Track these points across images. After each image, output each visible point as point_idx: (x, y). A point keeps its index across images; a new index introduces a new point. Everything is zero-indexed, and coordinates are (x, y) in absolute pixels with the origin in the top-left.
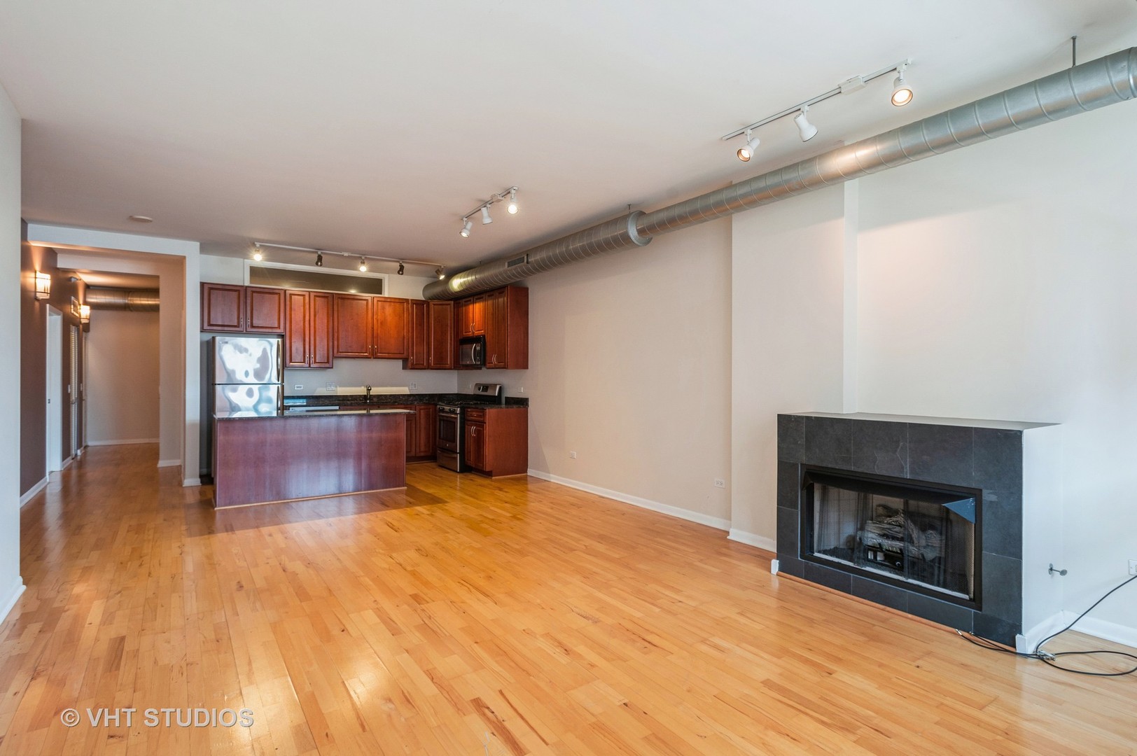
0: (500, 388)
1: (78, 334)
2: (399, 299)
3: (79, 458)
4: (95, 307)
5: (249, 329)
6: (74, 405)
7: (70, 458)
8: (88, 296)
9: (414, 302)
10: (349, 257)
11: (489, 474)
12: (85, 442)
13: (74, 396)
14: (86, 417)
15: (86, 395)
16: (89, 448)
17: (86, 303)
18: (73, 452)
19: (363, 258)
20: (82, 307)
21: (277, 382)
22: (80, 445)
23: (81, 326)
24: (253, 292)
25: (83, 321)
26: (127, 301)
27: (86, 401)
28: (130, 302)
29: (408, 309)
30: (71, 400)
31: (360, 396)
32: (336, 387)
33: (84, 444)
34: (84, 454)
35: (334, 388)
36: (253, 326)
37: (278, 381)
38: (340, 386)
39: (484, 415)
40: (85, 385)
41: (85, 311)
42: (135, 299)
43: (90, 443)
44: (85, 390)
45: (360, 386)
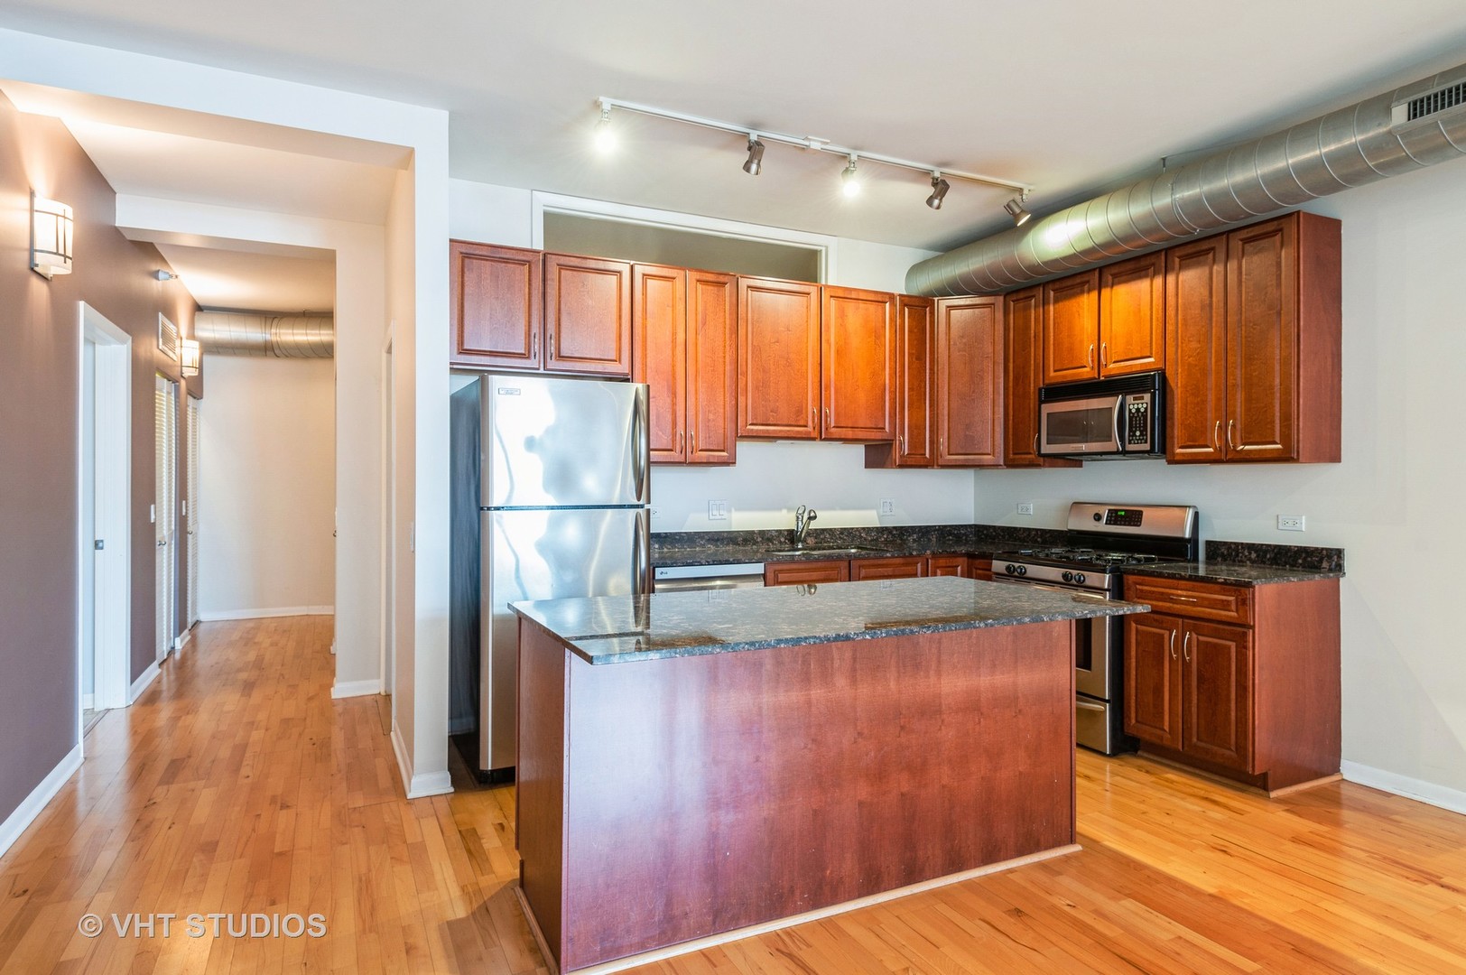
0: (1196, 515)
1: (177, 397)
2: (876, 293)
3: (178, 656)
4: (211, 348)
5: (553, 364)
6: (165, 547)
7: (156, 664)
8: (197, 325)
9: (906, 300)
10: (823, 152)
11: (1259, 784)
12: (195, 613)
13: (165, 527)
14: (195, 565)
15: (195, 522)
16: (201, 628)
17: (192, 337)
18: (162, 648)
19: (854, 157)
20: (186, 343)
21: (635, 502)
22: (181, 625)
23: (183, 383)
24: (562, 267)
25: (189, 372)
26: (268, 337)
27: (195, 536)
28: (274, 339)
29: (893, 320)
30: (158, 537)
31: (779, 532)
32: (730, 511)
33: (190, 621)
34: (193, 642)
35: (726, 515)
36: (560, 357)
37: (639, 499)
38: (738, 509)
39: (1244, 603)
40: (195, 501)
41: (187, 354)
42: (282, 331)
43: (204, 616)
44: (195, 511)
45: (780, 509)
